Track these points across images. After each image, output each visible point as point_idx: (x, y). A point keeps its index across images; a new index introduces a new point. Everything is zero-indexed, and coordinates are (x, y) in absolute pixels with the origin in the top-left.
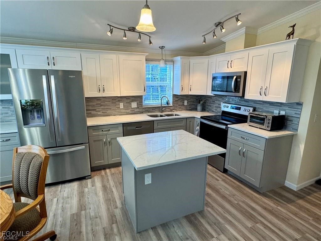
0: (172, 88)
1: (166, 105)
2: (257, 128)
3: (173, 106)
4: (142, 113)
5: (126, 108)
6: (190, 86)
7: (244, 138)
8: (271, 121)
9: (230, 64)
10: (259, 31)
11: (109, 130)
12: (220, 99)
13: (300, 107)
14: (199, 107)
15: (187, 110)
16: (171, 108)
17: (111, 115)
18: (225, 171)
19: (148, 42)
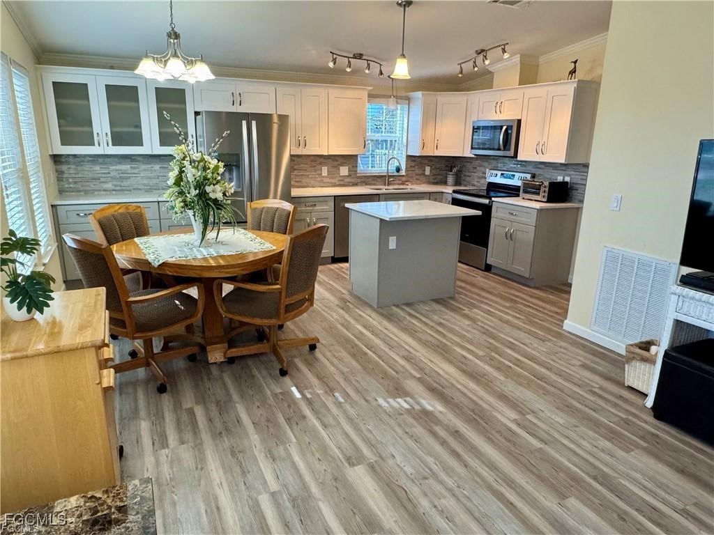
0: (405, 144)
1: (396, 174)
2: (532, 200)
3: (407, 175)
4: (355, 184)
5: (331, 176)
6: (436, 142)
7: (512, 214)
8: (547, 189)
9: (499, 106)
10: (540, 60)
11: (315, 205)
12: (485, 164)
13: (585, 170)
14: (450, 179)
15: (429, 183)
16: (404, 179)
17: (308, 187)
18: (488, 268)
19: (378, 72)
